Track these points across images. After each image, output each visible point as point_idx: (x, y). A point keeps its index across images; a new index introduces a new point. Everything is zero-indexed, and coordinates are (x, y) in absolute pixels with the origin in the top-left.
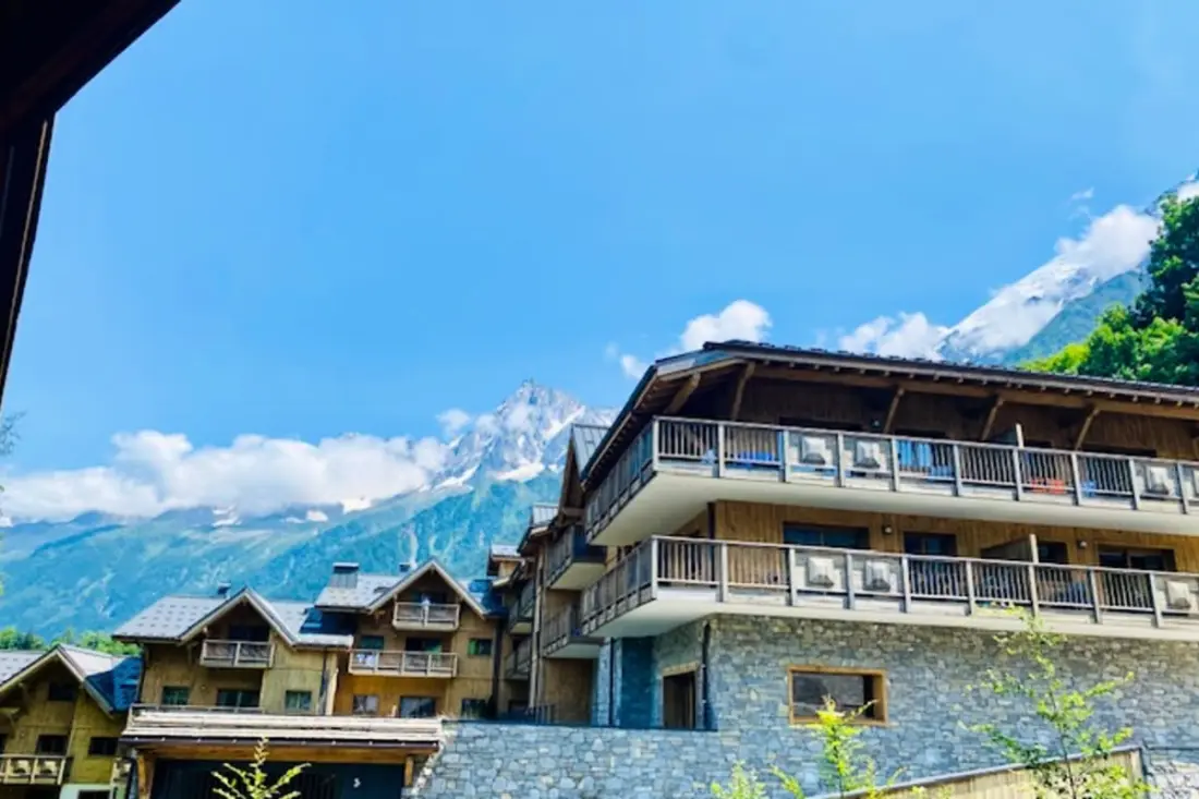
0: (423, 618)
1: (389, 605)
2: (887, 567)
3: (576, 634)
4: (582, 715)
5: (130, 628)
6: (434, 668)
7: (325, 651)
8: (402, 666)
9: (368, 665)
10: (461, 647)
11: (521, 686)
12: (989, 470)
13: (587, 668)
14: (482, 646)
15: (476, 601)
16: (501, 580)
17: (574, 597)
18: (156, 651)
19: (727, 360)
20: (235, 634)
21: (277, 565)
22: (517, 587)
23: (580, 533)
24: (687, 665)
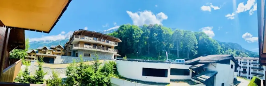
0: (59, 49)
1: (56, 48)
2: (91, 47)
3: (70, 50)
4: (70, 56)
5: (38, 49)
6: (59, 52)
7: (51, 51)
8: (57, 52)
9: (54, 52)
10: (62, 51)
11: (66, 53)
12: (100, 40)
13: (71, 53)
14: (63, 51)
15: (63, 48)
16: (66, 46)
17: (70, 47)
18: (39, 50)
19: (81, 31)
20: (45, 49)
21: (49, 45)
22: (66, 47)
23: (70, 43)
24: (77, 53)
